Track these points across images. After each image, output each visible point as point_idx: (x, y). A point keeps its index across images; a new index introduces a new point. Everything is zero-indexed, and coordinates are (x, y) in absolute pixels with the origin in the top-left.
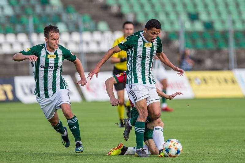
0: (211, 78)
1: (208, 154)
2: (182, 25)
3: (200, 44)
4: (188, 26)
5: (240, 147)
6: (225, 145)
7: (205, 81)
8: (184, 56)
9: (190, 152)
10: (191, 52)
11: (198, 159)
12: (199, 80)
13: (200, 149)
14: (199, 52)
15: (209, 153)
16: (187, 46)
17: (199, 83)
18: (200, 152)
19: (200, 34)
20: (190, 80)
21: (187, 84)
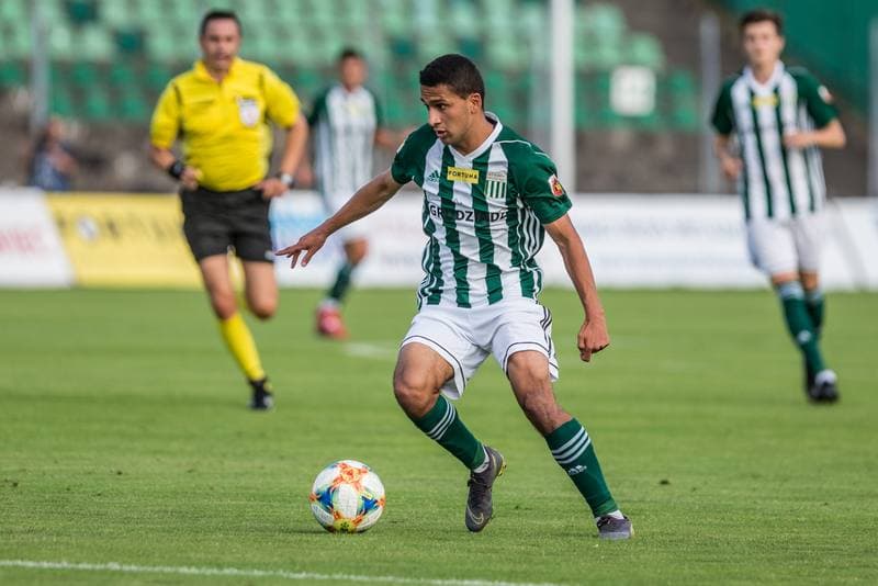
0: (134, 222)
1: (118, 477)
2: (43, 36)
3: (98, 103)
4: (61, 40)
5: (224, 455)
6: (174, 446)
7: (112, 228)
8: (44, 142)
9: (56, 468)
10: (68, 130)
11: (84, 492)
12: (92, 226)
13: (89, 459)
14: (95, 130)
15: (120, 473)
16: (55, 109)
17: (91, 234)
18: (91, 468)
19: (101, 70)
20: (61, 224)
21: (50, 237)
